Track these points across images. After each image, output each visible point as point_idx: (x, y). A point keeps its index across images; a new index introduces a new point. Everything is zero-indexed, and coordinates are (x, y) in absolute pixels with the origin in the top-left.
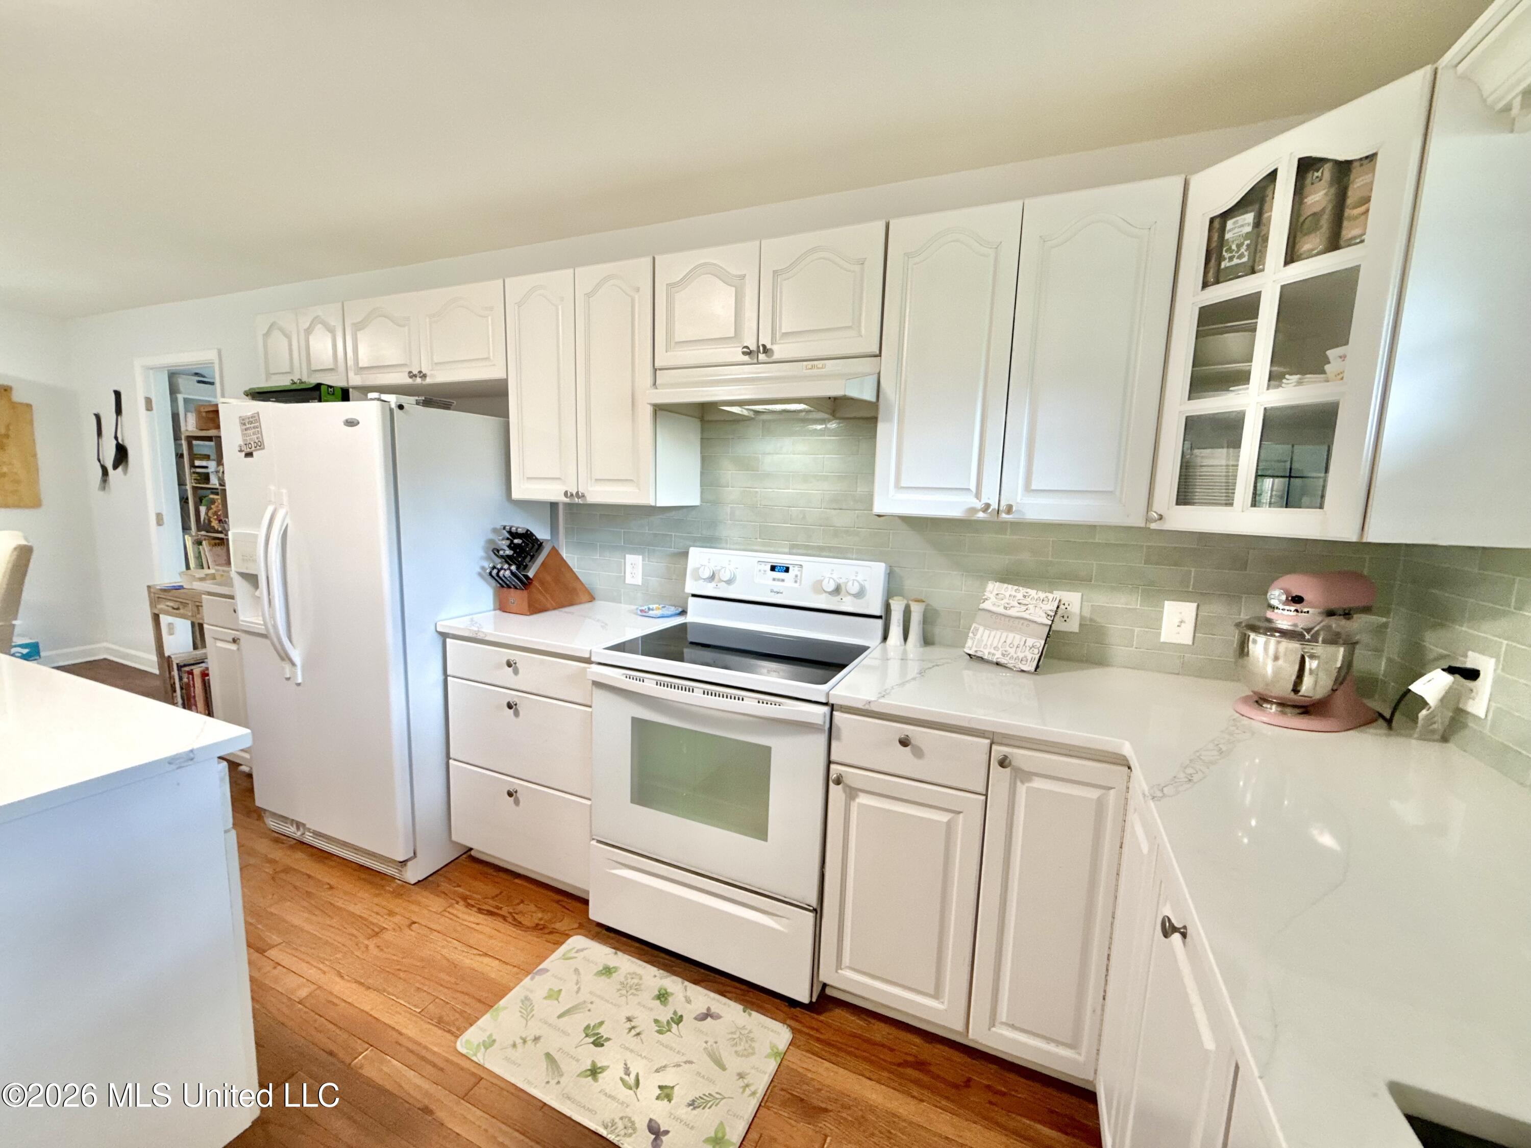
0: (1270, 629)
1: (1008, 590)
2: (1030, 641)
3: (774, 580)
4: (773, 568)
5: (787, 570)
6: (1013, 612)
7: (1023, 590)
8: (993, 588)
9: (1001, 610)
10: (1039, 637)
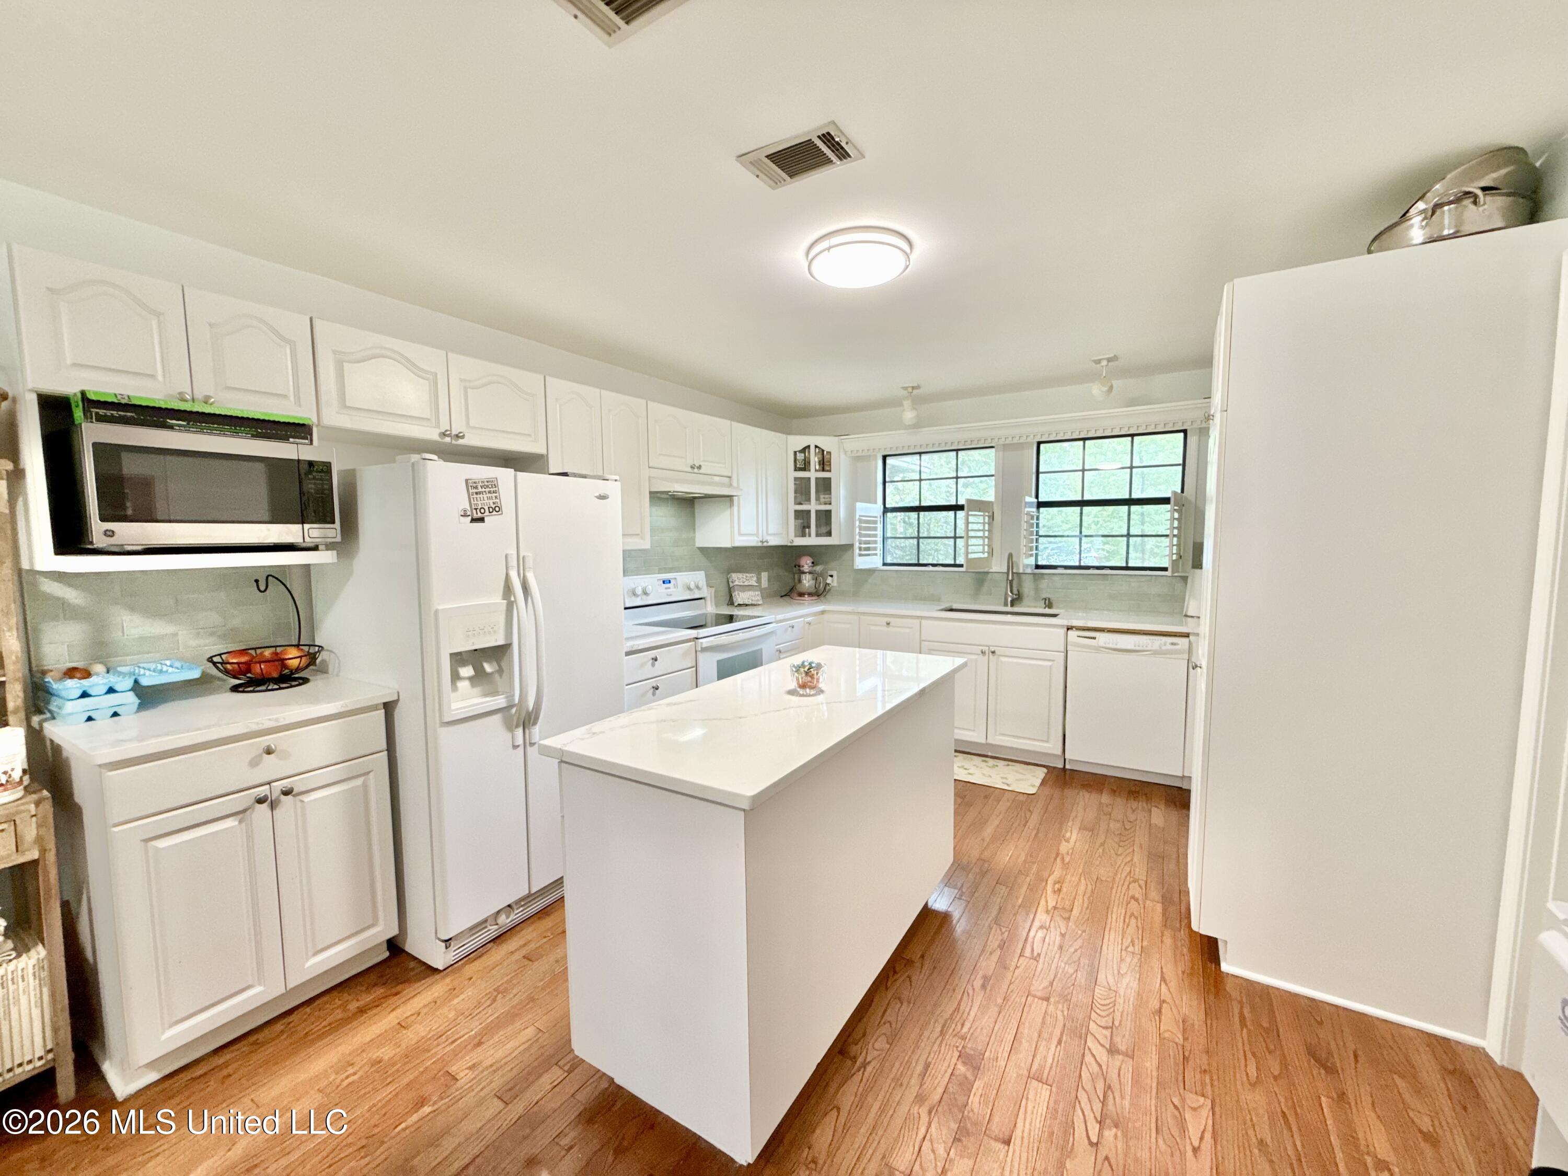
0: (804, 573)
1: (740, 575)
2: (757, 593)
3: (666, 588)
4: (664, 582)
5: (670, 582)
6: (746, 583)
7: (745, 575)
8: (734, 576)
9: (742, 584)
10: (756, 591)
